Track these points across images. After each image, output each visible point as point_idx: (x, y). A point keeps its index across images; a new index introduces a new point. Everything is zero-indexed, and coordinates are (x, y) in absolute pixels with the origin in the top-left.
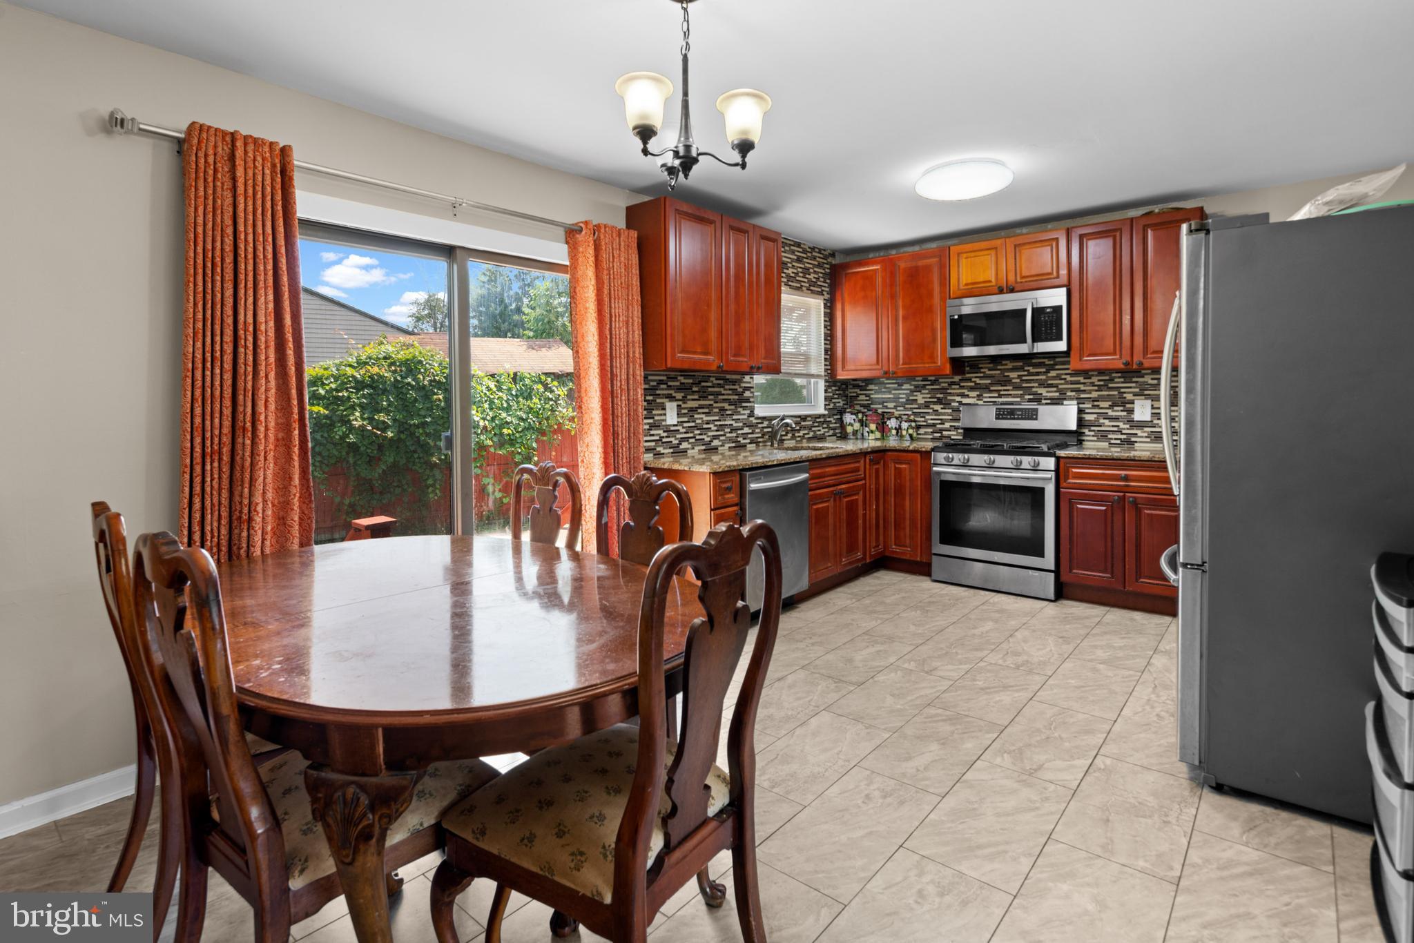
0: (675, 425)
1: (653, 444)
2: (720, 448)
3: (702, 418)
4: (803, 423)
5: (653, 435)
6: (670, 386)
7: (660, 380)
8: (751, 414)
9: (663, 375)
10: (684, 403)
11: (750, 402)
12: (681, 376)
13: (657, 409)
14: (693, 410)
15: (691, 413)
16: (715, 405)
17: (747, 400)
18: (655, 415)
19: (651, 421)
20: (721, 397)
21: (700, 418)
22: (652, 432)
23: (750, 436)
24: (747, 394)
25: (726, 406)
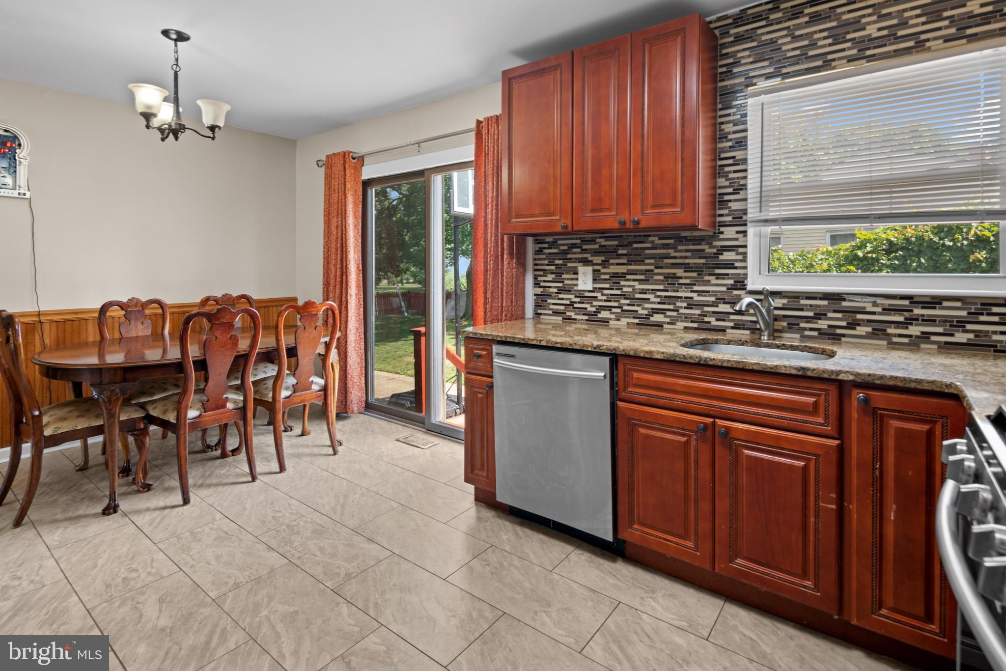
0: (589, 291)
1: (563, 307)
2: (665, 326)
3: (633, 286)
4: (918, 311)
5: (562, 299)
6: (586, 250)
7: (571, 244)
8: (740, 284)
9: (576, 239)
10: (605, 268)
11: (736, 268)
12: (600, 238)
13: (567, 274)
14: (617, 277)
15: (615, 280)
16: (656, 271)
17: (730, 265)
18: (565, 279)
19: (560, 285)
20: (666, 261)
21: (627, 286)
22: (561, 296)
23: (732, 317)
24: (727, 256)
25: (680, 272)
